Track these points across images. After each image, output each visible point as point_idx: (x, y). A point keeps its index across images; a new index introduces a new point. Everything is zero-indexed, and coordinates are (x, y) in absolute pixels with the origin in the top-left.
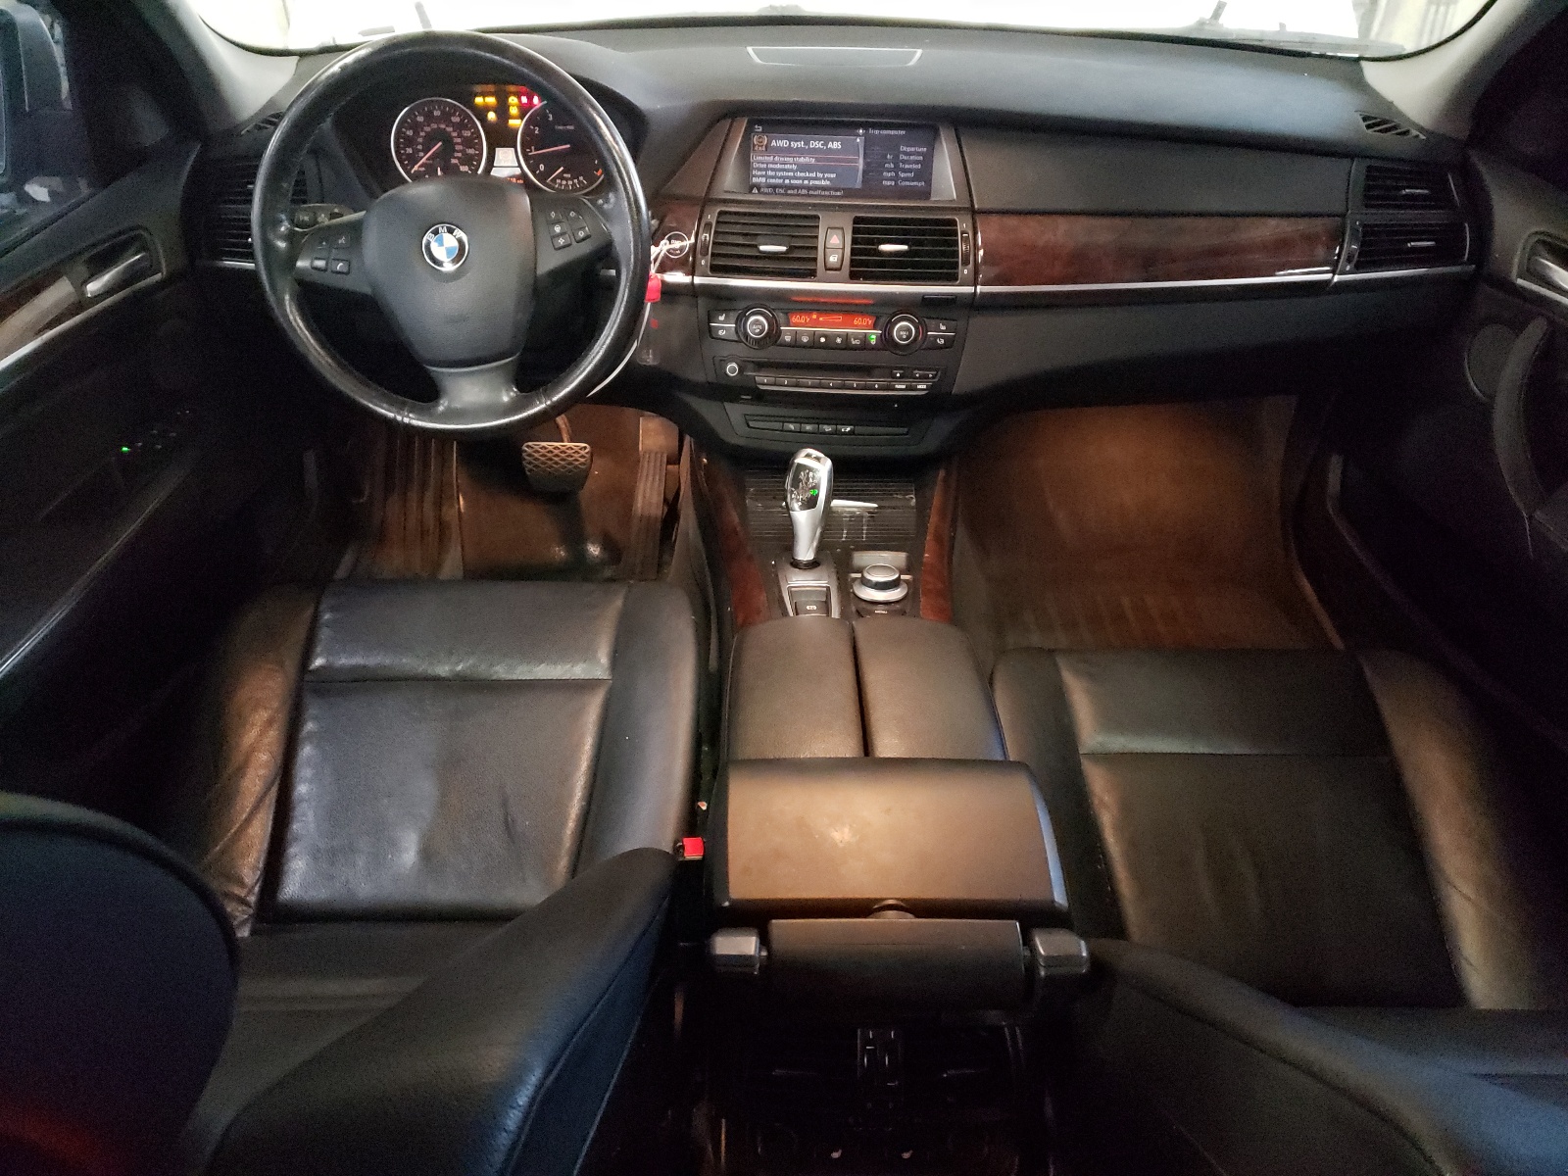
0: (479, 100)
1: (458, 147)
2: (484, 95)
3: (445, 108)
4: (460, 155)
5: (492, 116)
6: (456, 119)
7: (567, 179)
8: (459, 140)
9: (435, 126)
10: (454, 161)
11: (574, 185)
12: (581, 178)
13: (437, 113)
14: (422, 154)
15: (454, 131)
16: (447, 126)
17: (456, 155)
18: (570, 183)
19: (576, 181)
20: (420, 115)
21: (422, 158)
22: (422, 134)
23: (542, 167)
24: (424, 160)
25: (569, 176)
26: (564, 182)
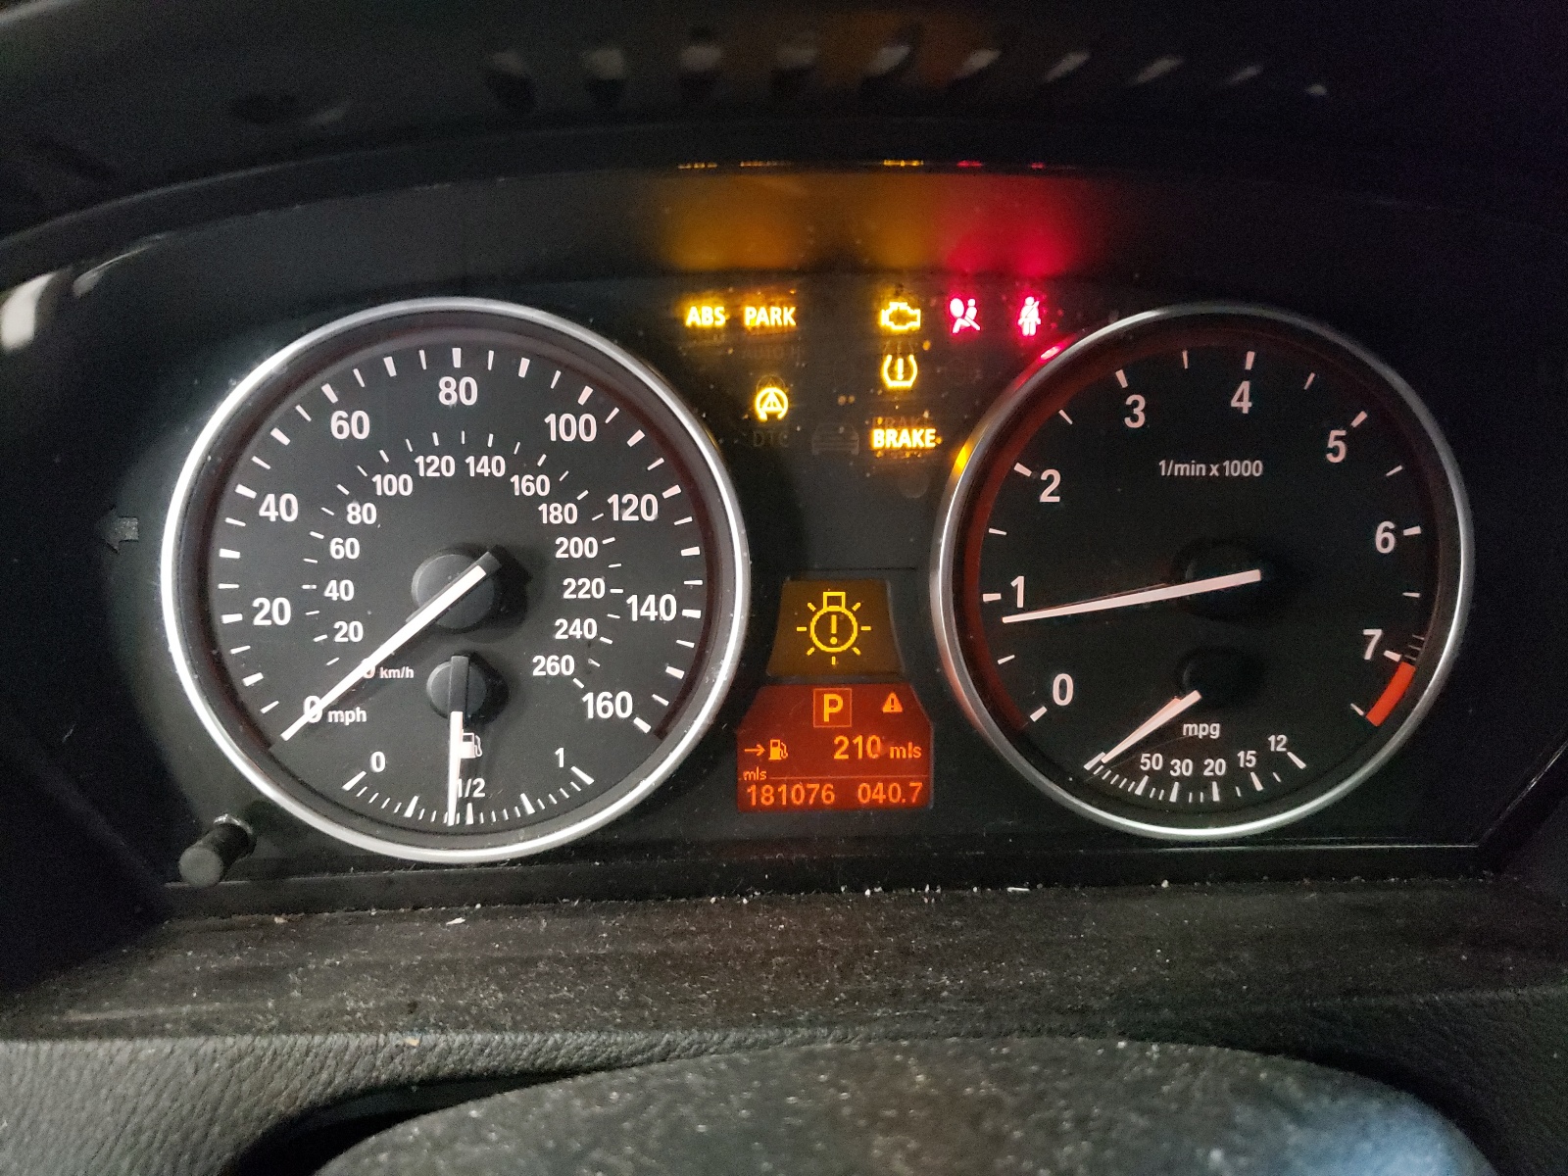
0: (704, 315)
1: (575, 589)
2: (731, 281)
3: (508, 362)
4: (584, 629)
5: (771, 402)
6: (572, 428)
7: (1200, 750)
8: (585, 548)
9: (442, 466)
10: (548, 666)
11: (1236, 775)
12: (1278, 743)
13: (456, 391)
14: (351, 631)
15: (560, 494)
16: (516, 467)
17: (567, 629)
18: (1216, 767)
19: (1247, 758)
20: (350, 400)
21: (353, 654)
22: (360, 514)
23: (1063, 689)
24: (366, 668)
25: (1214, 731)
26: (1183, 767)
